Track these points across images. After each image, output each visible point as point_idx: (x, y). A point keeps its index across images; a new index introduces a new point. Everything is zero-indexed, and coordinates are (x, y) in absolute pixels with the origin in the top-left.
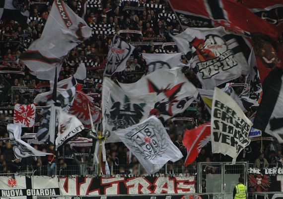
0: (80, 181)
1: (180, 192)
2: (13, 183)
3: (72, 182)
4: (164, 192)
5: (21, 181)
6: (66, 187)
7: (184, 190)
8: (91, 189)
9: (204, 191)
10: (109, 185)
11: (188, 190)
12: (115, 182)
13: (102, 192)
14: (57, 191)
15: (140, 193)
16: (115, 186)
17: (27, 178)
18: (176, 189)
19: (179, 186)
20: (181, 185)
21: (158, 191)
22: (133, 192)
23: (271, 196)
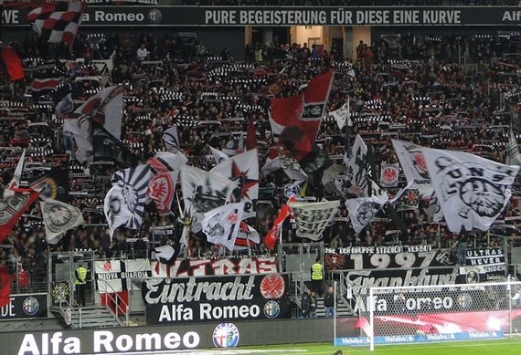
1: (262, 272)
2: (108, 267)
4: (247, 272)
5: (115, 265)
6: (157, 269)
7: (266, 270)
8: (180, 271)
9: (284, 270)
10: (197, 267)
11: (270, 270)
12: (202, 264)
13: (191, 274)
14: (150, 273)
15: (226, 273)
16: (203, 267)
17: (121, 262)
18: (258, 269)
19: (260, 266)
20: (263, 266)
21: (242, 272)
22: (219, 273)
23: (346, 274)
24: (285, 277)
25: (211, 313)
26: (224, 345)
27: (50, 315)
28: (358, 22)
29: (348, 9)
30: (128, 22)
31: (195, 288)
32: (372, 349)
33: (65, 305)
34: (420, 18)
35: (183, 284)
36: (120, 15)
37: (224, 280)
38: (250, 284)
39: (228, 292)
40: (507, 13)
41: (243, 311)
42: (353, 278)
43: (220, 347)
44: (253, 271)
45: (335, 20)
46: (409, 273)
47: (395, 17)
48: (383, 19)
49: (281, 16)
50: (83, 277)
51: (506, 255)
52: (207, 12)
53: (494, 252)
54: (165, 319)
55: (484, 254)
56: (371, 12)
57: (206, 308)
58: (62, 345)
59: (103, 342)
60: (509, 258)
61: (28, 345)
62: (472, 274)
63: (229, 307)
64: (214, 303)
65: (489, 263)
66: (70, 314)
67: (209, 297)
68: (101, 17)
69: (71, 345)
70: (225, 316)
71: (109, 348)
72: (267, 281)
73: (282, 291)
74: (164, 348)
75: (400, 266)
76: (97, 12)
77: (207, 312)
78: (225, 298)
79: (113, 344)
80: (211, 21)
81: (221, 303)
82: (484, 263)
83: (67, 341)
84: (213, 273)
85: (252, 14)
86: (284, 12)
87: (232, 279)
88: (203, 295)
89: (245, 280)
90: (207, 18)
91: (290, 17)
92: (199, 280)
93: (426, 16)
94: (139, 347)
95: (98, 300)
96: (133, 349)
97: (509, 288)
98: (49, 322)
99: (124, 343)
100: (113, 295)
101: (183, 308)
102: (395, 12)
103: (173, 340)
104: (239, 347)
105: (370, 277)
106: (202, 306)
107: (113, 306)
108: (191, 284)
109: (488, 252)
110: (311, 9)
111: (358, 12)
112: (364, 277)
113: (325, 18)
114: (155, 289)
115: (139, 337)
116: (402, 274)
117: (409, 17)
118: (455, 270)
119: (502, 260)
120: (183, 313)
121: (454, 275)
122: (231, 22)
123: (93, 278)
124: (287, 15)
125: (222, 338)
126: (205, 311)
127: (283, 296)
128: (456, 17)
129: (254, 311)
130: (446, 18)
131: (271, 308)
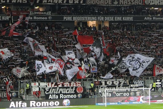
0: (52, 83)
1: (77, 86)
2: (35, 84)
3: (50, 84)
4: (73, 86)
5: (37, 84)
6: (49, 85)
7: (78, 85)
8: (55, 86)
9: (83, 85)
10: (59, 84)
13: (58, 86)
14: (46, 86)
15: (67, 86)
16: (61, 85)
17: (39, 83)
18: (76, 85)
20: (77, 84)
21: (72, 86)
22: (65, 86)
23: (100, 86)
24: (83, 87)
25: (63, 97)
26: (66, 105)
27: (19, 97)
28: (105, 20)
29: (102, 16)
30: (43, 20)
31: (59, 90)
32: (106, 106)
33: (23, 94)
34: (122, 19)
35: (55, 89)
36: (41, 18)
37: (67, 88)
38: (74, 89)
39: (68, 91)
40: (146, 18)
41: (72, 96)
42: (102, 87)
43: (65, 106)
44: (75, 86)
45: (99, 19)
46: (117, 86)
47: (115, 18)
48: (112, 19)
49: (84, 18)
50: (28, 87)
51: (144, 82)
52: (64, 17)
53: (140, 81)
54: (50, 98)
55: (138, 81)
56: (109, 17)
57: (62, 95)
58: (21, 105)
59: (33, 104)
60: (145, 82)
61: (12, 105)
62: (134, 87)
63: (68, 95)
64: (64, 94)
65: (139, 84)
66: (24, 97)
67: (62, 92)
68: (35, 18)
69: (24, 105)
70: (67, 98)
71: (34, 106)
72: (79, 88)
73: (83, 91)
74: (49, 106)
75: (115, 84)
76: (34, 17)
77: (62, 96)
78: (67, 93)
79: (35, 104)
80: (65, 19)
81: (66, 94)
82: (138, 84)
83: (23, 103)
84: (64, 86)
85: (77, 18)
86: (85, 17)
87: (69, 88)
88: (61, 92)
89: (72, 88)
90: (64, 19)
91: (87, 18)
92: (60, 88)
93: (123, 18)
94: (43, 105)
95: (32, 93)
96: (41, 106)
97: (144, 90)
98: (19, 99)
99: (39, 104)
100: (36, 92)
101: (55, 95)
102: (115, 17)
103: (52, 104)
104: (70, 105)
105: (106, 87)
106: (61, 95)
107: (36, 95)
108: (58, 89)
109: (139, 81)
110: (92, 16)
111: (105, 17)
112: (105, 87)
113: (96, 19)
114: (48, 90)
115: (43, 103)
116: (115, 87)
117: (119, 19)
118: (130, 86)
119: (143, 83)
120: (55, 97)
121: (129, 87)
122: (71, 20)
123: (31, 87)
124: (86, 18)
125: (65, 103)
126: (61, 96)
127: (83, 92)
128: (132, 19)
129: (75, 96)
130: (129, 19)
131: (79, 95)
